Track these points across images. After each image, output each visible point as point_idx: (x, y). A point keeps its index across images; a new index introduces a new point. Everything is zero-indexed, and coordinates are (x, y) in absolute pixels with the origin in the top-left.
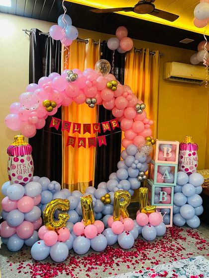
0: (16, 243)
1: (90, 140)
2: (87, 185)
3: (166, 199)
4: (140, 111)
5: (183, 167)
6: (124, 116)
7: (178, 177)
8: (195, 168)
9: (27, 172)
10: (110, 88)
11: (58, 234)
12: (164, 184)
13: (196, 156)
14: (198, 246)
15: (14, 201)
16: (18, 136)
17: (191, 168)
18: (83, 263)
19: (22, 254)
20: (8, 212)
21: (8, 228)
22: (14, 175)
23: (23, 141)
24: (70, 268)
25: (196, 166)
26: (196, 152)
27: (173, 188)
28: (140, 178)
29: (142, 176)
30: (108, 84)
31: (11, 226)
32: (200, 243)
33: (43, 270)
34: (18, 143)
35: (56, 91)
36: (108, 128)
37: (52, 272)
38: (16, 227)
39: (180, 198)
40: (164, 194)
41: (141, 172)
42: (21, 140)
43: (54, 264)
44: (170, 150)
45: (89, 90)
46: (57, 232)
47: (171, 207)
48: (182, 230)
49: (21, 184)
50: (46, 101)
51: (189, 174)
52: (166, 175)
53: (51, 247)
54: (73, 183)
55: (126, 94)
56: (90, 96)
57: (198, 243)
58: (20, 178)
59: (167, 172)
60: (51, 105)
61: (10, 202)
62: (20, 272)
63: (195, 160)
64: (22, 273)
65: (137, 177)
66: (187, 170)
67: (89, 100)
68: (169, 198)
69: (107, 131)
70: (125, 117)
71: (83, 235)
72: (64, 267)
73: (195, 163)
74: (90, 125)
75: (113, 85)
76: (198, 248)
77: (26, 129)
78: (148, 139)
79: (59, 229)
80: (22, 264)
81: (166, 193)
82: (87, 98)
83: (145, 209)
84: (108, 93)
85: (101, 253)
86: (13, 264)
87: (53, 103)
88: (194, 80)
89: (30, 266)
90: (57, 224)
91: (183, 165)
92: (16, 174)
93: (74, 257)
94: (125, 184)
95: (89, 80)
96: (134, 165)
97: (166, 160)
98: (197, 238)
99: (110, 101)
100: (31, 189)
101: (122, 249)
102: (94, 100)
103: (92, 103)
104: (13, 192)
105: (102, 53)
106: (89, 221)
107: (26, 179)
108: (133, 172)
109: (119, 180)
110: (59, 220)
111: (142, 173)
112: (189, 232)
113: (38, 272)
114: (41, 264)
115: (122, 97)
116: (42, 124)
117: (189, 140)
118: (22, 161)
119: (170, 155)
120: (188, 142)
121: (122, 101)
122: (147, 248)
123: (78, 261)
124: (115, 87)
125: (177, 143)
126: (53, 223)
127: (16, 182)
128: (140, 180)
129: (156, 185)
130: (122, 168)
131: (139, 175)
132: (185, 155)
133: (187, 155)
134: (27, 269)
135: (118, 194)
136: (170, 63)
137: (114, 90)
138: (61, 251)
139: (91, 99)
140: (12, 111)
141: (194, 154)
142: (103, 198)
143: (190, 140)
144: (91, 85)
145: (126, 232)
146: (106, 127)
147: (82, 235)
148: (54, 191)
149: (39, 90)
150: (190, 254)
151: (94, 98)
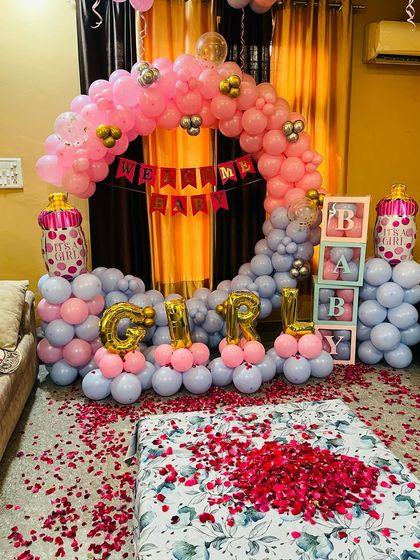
0: (63, 372)
1: (196, 200)
2: (199, 285)
3: (342, 311)
4: (293, 135)
5: (382, 249)
6: (262, 150)
7: (366, 269)
8: (407, 252)
9: (73, 256)
10: (226, 92)
11: (124, 361)
12: (340, 282)
13: (411, 225)
14: (389, 397)
15: (55, 305)
16: (55, 194)
17: (399, 251)
18: (163, 408)
19: (74, 390)
20: (48, 323)
21: (50, 348)
22: (51, 262)
23: (62, 203)
24: (140, 413)
25: (409, 246)
26: (410, 217)
27: (357, 290)
28: (294, 271)
29: (298, 269)
30: (221, 84)
31: (55, 346)
32: (395, 393)
33: (96, 413)
34: (55, 206)
35: (119, 107)
36: (232, 175)
37: (109, 416)
38: (62, 347)
39: (370, 310)
40: (337, 302)
41: (296, 260)
42: (59, 200)
43: (116, 406)
44: (351, 214)
45: (184, 100)
46: (122, 357)
47: (352, 327)
48: (372, 370)
49: (65, 277)
50: (102, 127)
51: (394, 264)
52: (341, 265)
53: (112, 379)
54: (172, 281)
55: (260, 102)
56: (188, 113)
57: (390, 393)
58: (62, 266)
59: (343, 260)
60: (110, 134)
61: (50, 307)
62: (61, 413)
63: (407, 233)
64: (64, 415)
65: (289, 271)
66: (389, 255)
67: (186, 120)
68: (348, 310)
69: (229, 180)
70: (265, 152)
71: (169, 365)
72: (130, 411)
73: (408, 240)
74: (194, 170)
75: (231, 86)
76: (387, 401)
77: (71, 181)
78: (312, 193)
79: (127, 352)
80: (69, 403)
81: (342, 302)
82: (183, 115)
83: (292, 328)
84: (223, 103)
85: (200, 396)
86: (55, 402)
87: (114, 131)
88: (405, 57)
89: (78, 405)
90: (122, 345)
91: (381, 245)
92: (54, 260)
93: (152, 399)
94: (266, 283)
95: (182, 78)
96: (281, 248)
97: (345, 236)
98: (393, 385)
99: (232, 118)
100: (81, 287)
101: (240, 392)
102: (195, 119)
103: (192, 125)
104: (50, 290)
105: (219, 18)
106: (180, 342)
107: (72, 270)
108: (281, 261)
109: (255, 277)
110: (127, 337)
111: (298, 263)
112: (384, 374)
113: (89, 415)
114: (97, 405)
115: (253, 110)
116: (102, 172)
117: (397, 194)
118: (63, 238)
119: (351, 224)
120: (394, 198)
121: (254, 118)
122: (286, 395)
123: (156, 404)
124: (236, 90)
125: (366, 201)
126: (115, 342)
127: (57, 274)
128: (294, 277)
129: (321, 284)
130: (260, 253)
131: (293, 267)
132: (385, 224)
133: (390, 225)
134: (74, 410)
135: (235, 298)
136: (375, 24)
137: (234, 96)
138: (127, 387)
139: (190, 117)
140: (48, 149)
141: (406, 222)
142: (221, 308)
143: (399, 192)
144: (187, 90)
145: (247, 365)
146: (227, 173)
147: (167, 366)
148: (129, 292)
149: (89, 106)
150: (364, 409)
151: (197, 115)
